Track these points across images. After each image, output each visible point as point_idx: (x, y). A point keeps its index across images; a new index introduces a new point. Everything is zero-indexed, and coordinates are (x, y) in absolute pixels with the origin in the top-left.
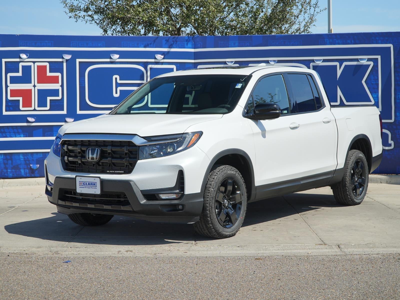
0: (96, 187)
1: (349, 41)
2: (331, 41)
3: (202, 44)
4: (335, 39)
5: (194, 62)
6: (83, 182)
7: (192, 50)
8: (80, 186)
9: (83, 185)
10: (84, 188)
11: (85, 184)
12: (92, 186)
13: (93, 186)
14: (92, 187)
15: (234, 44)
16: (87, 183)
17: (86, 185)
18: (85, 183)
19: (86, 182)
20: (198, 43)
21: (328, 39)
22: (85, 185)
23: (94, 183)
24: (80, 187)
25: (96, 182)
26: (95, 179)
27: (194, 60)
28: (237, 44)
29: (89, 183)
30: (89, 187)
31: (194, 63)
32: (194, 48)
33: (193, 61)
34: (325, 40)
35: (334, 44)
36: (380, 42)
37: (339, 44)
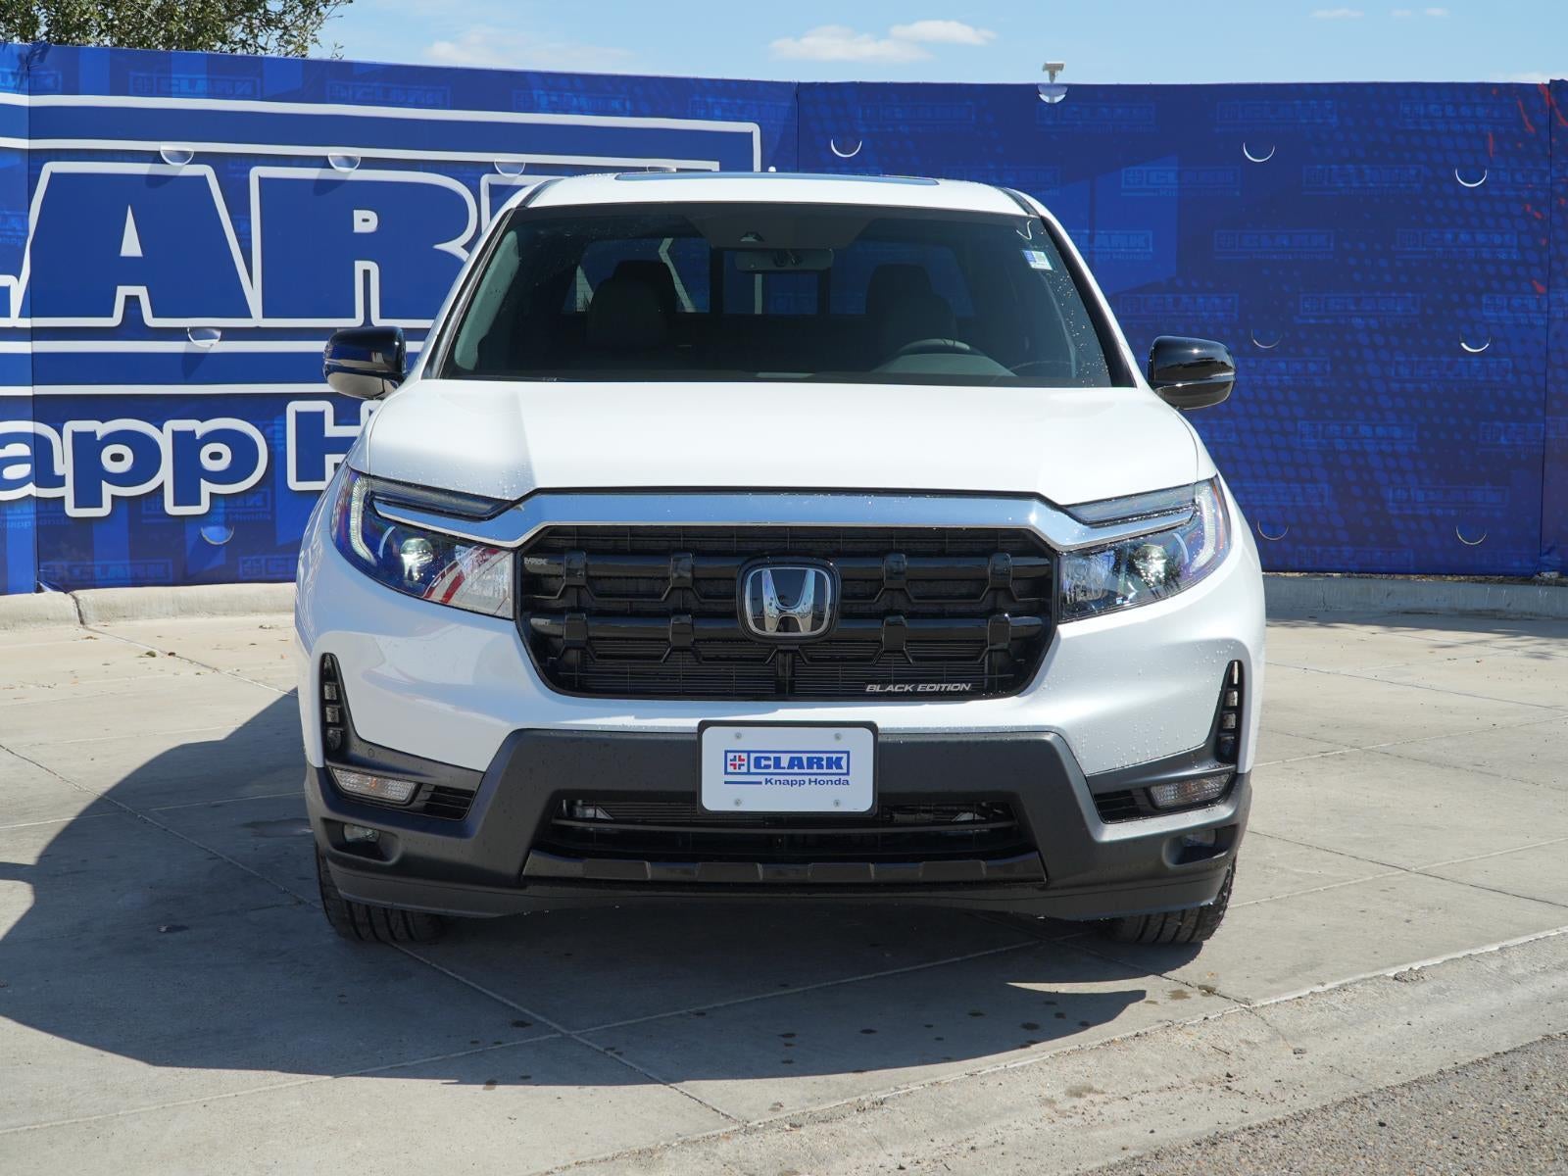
0: (843, 778)
1: (616, 104)
2: (554, 99)
3: (60, 77)
4: (569, 94)
5: (27, 147)
6: (753, 756)
7: (23, 100)
8: (726, 773)
9: (753, 770)
10: (760, 783)
11: (771, 763)
12: (815, 770)
13: (825, 771)
14: (819, 778)
15: (193, 83)
16: (785, 760)
17: (772, 770)
18: (768, 759)
19: (772, 756)
20: (44, 73)
21: (542, 92)
22: (768, 767)
23: (834, 756)
24: (726, 783)
25: (848, 753)
26: (838, 737)
27: (30, 138)
28: (201, 86)
29: (800, 759)
30: (798, 778)
31: (30, 151)
32: (31, 92)
33: (23, 144)
34: (535, 93)
35: (566, 112)
36: (717, 112)
37: (581, 111)
